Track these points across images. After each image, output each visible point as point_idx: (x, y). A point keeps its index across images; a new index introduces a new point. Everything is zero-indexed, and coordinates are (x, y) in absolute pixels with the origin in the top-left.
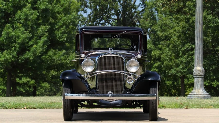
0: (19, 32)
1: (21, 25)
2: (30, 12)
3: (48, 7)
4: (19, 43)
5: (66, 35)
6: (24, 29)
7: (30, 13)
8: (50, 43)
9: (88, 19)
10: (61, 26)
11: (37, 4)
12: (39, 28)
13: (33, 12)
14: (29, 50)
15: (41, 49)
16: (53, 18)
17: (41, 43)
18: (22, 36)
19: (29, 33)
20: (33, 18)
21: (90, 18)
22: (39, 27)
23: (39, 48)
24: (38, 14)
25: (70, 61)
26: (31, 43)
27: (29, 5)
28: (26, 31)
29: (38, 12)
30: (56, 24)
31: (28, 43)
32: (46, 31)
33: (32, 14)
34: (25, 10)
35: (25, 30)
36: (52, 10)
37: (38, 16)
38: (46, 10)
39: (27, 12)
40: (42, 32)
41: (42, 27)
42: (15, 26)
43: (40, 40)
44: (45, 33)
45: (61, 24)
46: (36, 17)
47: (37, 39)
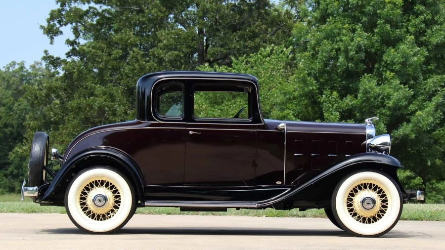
0: (390, 87)
1: (392, 74)
2: (411, 51)
4: (389, 108)
6: (398, 82)
7: (412, 53)
11: (425, 36)
12: (428, 80)
13: (419, 51)
14: (408, 121)
15: (431, 119)
17: (431, 106)
18: (396, 96)
19: (408, 89)
20: (417, 61)
22: (429, 77)
23: (428, 116)
24: (426, 53)
26: (412, 107)
27: (411, 38)
28: (402, 86)
29: (428, 50)
31: (406, 107)
32: (442, 84)
33: (414, 55)
34: (402, 47)
35: (401, 83)
37: (426, 57)
39: (408, 51)
40: (434, 87)
41: (434, 77)
42: (385, 77)
43: (430, 101)
44: (439, 89)
46: (423, 59)
47: (424, 100)
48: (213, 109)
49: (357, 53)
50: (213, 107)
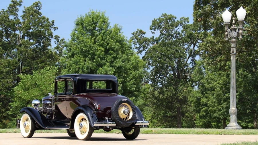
3: (122, 65)
5: (135, 86)
7: (109, 70)
8: (123, 92)
9: (151, 74)
10: (131, 79)
11: (113, 63)
13: (111, 69)
16: (125, 73)
20: (111, 73)
21: (152, 73)
24: (114, 70)
25: (138, 105)
27: (108, 64)
29: (115, 69)
30: (127, 77)
33: (110, 71)
34: (105, 67)
36: (125, 67)
37: (114, 72)
38: (120, 68)
39: (107, 69)
45: (131, 78)
48: (25, 92)
49: (87, 69)
50: (25, 91)
